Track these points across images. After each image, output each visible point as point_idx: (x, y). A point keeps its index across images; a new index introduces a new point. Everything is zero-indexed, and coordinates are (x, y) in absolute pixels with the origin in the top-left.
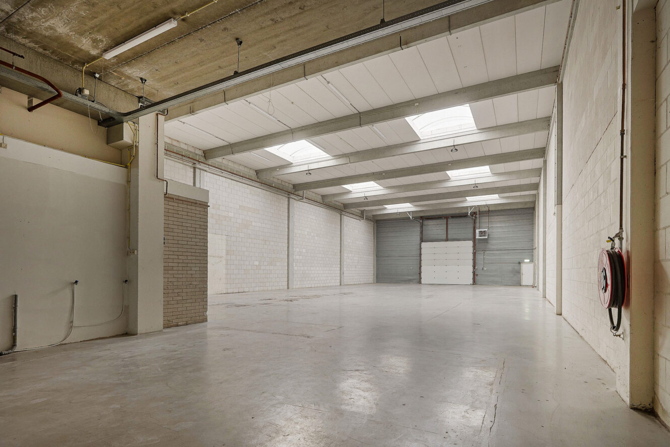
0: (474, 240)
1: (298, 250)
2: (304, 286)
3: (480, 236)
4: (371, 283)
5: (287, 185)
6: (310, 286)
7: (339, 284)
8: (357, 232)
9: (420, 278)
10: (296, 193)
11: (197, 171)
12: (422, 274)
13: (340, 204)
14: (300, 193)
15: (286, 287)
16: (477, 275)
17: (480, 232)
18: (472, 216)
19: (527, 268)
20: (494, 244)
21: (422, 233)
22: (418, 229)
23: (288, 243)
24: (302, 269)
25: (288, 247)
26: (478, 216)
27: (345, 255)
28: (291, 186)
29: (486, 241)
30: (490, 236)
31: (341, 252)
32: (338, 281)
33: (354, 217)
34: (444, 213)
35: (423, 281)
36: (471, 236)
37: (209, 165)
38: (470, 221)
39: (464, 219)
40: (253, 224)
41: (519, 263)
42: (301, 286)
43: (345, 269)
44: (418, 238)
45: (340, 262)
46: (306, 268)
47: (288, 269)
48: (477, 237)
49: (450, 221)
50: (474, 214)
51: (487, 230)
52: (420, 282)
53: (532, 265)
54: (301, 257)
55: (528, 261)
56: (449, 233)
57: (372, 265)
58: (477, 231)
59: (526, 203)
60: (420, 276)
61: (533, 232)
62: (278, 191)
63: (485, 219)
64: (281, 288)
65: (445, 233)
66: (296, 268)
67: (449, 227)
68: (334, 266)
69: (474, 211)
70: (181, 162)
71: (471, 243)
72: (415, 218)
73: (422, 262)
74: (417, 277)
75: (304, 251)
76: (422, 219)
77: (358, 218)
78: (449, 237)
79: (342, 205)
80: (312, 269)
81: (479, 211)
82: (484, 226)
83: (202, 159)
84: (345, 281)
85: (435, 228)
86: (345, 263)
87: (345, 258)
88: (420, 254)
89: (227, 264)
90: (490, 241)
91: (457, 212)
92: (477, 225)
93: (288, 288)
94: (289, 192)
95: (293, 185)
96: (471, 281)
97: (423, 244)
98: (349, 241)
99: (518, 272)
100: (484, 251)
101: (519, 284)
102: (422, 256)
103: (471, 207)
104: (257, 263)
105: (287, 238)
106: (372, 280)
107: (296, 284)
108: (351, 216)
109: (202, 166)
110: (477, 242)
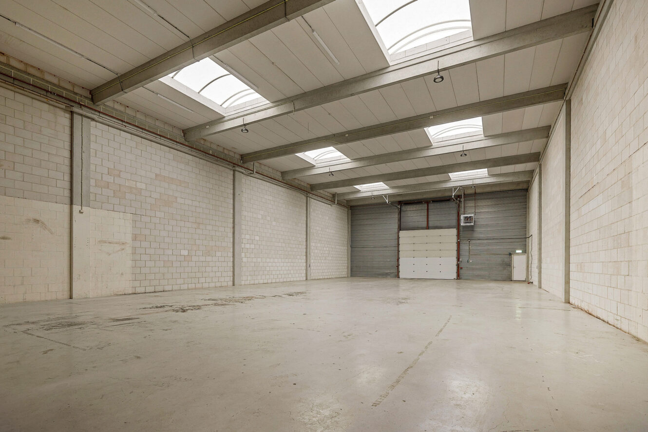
0: (458, 227)
1: (248, 237)
2: (256, 282)
3: (465, 223)
4: (345, 277)
5: (232, 154)
6: (266, 281)
7: (305, 279)
8: (328, 218)
9: (398, 272)
10: (245, 165)
11: (77, 118)
12: (400, 267)
13: (306, 185)
14: (250, 165)
15: (231, 283)
16: (462, 268)
17: (465, 217)
18: (457, 199)
19: (518, 261)
20: (479, 233)
21: (400, 220)
22: (396, 216)
23: (234, 228)
24: (254, 260)
25: (234, 233)
26: (462, 200)
27: (312, 244)
28: (238, 157)
29: (472, 229)
30: (476, 223)
31: (307, 241)
32: (304, 275)
33: (324, 200)
34: (425, 196)
35: (401, 275)
36: (454, 222)
37: (99, 112)
38: (453, 205)
39: (447, 203)
40: (179, 200)
41: (510, 254)
42: (252, 282)
43: (312, 261)
44: (396, 226)
45: (306, 252)
46: (259, 260)
47: (233, 262)
48: (462, 224)
49: (431, 206)
50: (458, 197)
51: (473, 215)
52: (398, 276)
53: (524, 257)
54: (252, 246)
55: (520, 251)
56: (430, 219)
57: (346, 256)
58: (462, 217)
59: (518, 183)
60: (398, 269)
61: (526, 218)
62: (217, 161)
63: (471, 204)
64: (224, 284)
65: (426, 220)
66: (245, 260)
67: (430, 213)
68: (298, 257)
69: (459, 194)
70: (45, 100)
71: (454, 231)
72: (393, 203)
73: (401, 253)
74: (394, 271)
75: (257, 238)
76: (401, 203)
77: (328, 202)
78: (431, 224)
79: (309, 186)
80: (268, 260)
81: (464, 194)
82: (470, 211)
83: (87, 102)
84: (312, 275)
85: (414, 215)
86: (312, 254)
87: (312, 248)
88: (398, 245)
89: (134, 253)
90: (477, 229)
91: (440, 195)
92: (462, 210)
93: (234, 285)
94: (234, 164)
95: (241, 155)
96: (455, 276)
97: (402, 233)
98: (318, 228)
99: (508, 265)
100: (470, 240)
101: (509, 279)
102: (401, 246)
103: (455, 188)
104: (185, 253)
105: (232, 222)
106: (346, 273)
107: (245, 278)
108: (320, 199)
109: (84, 112)
110: (461, 229)
